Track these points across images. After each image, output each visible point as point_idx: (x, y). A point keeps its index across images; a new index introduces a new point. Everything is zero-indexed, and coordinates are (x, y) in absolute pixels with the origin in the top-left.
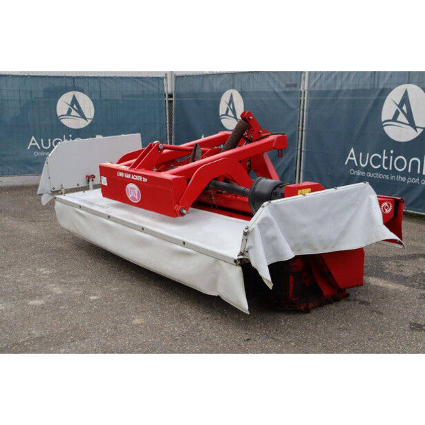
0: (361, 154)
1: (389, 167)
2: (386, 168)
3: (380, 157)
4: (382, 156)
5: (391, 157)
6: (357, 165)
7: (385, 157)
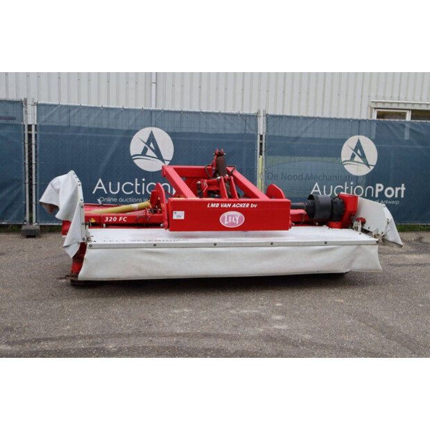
0: (110, 183)
1: (141, 192)
2: (139, 193)
3: (132, 185)
4: (134, 183)
5: (144, 184)
6: (106, 192)
7: (137, 185)
